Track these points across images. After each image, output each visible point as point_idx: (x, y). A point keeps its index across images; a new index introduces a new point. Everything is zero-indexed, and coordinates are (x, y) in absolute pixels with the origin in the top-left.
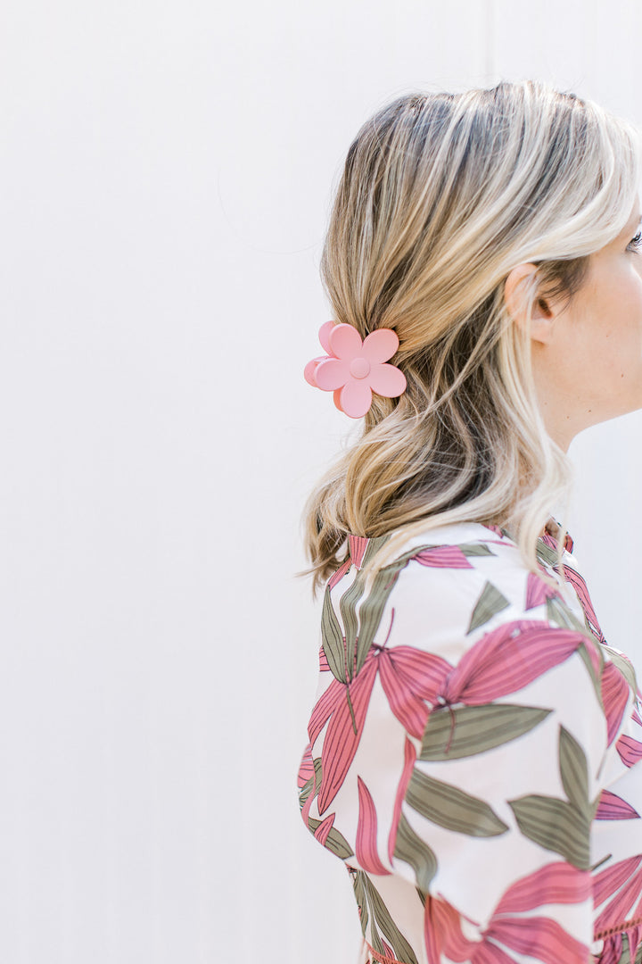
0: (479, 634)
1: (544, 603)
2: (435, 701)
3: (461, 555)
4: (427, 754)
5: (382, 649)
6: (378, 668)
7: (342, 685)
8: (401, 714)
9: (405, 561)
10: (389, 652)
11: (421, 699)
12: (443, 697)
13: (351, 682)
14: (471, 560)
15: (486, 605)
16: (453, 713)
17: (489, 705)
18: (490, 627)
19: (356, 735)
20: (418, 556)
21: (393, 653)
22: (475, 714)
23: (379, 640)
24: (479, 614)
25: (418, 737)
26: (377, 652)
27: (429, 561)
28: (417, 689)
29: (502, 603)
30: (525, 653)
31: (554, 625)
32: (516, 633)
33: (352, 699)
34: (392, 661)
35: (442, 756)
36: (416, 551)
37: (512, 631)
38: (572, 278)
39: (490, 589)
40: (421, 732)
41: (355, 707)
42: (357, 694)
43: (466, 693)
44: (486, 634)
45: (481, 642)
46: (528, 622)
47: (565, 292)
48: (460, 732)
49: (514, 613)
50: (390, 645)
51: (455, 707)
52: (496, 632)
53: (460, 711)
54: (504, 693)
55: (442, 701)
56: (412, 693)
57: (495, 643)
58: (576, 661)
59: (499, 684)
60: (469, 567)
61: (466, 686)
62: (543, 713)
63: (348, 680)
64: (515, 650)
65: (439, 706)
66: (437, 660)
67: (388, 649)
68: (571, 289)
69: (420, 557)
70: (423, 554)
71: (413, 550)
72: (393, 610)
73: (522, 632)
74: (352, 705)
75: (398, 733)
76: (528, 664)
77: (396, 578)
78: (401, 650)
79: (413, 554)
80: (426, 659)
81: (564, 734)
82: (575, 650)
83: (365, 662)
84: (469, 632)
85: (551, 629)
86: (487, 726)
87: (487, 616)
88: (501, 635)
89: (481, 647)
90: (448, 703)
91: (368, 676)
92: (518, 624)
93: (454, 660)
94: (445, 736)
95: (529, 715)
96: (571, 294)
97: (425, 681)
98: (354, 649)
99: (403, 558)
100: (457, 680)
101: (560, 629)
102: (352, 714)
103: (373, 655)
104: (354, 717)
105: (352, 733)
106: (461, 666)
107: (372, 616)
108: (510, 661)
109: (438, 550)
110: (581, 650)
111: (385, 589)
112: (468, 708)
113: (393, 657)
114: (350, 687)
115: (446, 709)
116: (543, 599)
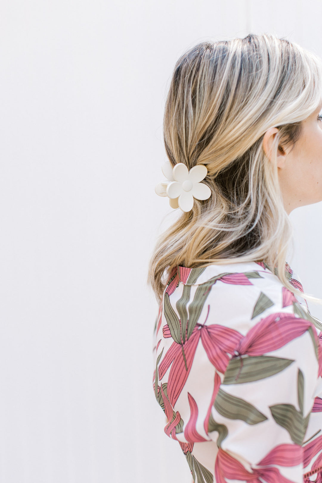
0: (258, 319)
1: (292, 304)
2: (233, 354)
3: (245, 278)
4: (227, 381)
5: (202, 326)
6: (201, 336)
7: (179, 345)
8: (213, 361)
9: (214, 280)
10: (207, 328)
11: (225, 352)
12: (237, 351)
13: (184, 343)
14: (251, 280)
15: (261, 304)
16: (242, 360)
17: (262, 356)
18: (264, 315)
19: (187, 371)
20: (222, 278)
21: (209, 328)
22: (254, 361)
23: (201, 321)
24: (257, 309)
25: (223, 372)
26: (200, 328)
27: (228, 281)
28: (223, 347)
29: (270, 304)
30: (282, 330)
31: (297, 316)
32: (278, 319)
33: (185, 352)
34: (209, 332)
35: (234, 382)
36: (221, 276)
37: (276, 318)
38: (294, 134)
39: (263, 296)
40: (224, 369)
41: (187, 356)
42: (188, 350)
43: (250, 350)
44: (262, 319)
45: (259, 323)
46: (284, 314)
47: (291, 141)
48: (245, 370)
49: (277, 309)
50: (208, 324)
51: (243, 357)
52: (267, 318)
53: (245, 359)
54: (270, 350)
55: (237, 353)
56: (220, 349)
57: (267, 324)
58: (307, 336)
59: (267, 346)
60: (250, 284)
61: (250, 346)
62: (289, 362)
63: (182, 342)
64: (277, 328)
65: (235, 356)
66: (234, 332)
67: (206, 326)
68: (294, 140)
69: (223, 279)
70: (225, 277)
71: (219, 275)
72: (209, 306)
73: (281, 319)
74: (185, 355)
75: (212, 370)
76: (284, 336)
77: (210, 289)
78: (213, 327)
79: (219, 277)
80: (228, 332)
81: (300, 373)
82: (307, 330)
83: (193, 333)
84: (253, 318)
85: (295, 318)
86: (260, 367)
87: (262, 310)
88: (270, 320)
89: (259, 326)
90: (240, 354)
91: (194, 340)
92: (279, 315)
93: (244, 332)
94: (237, 372)
95: (282, 363)
96: (294, 143)
97: (228, 343)
98: (186, 326)
99: (213, 279)
100: (245, 343)
101: (300, 319)
102: (185, 360)
103: (197, 329)
104: (186, 362)
105: (185, 370)
106: (248, 335)
107: (196, 310)
108: (274, 334)
109: (232, 275)
110: (310, 330)
111: (204, 295)
112: (250, 357)
113: (209, 330)
114: (184, 346)
115: (238, 358)
116: (291, 303)
